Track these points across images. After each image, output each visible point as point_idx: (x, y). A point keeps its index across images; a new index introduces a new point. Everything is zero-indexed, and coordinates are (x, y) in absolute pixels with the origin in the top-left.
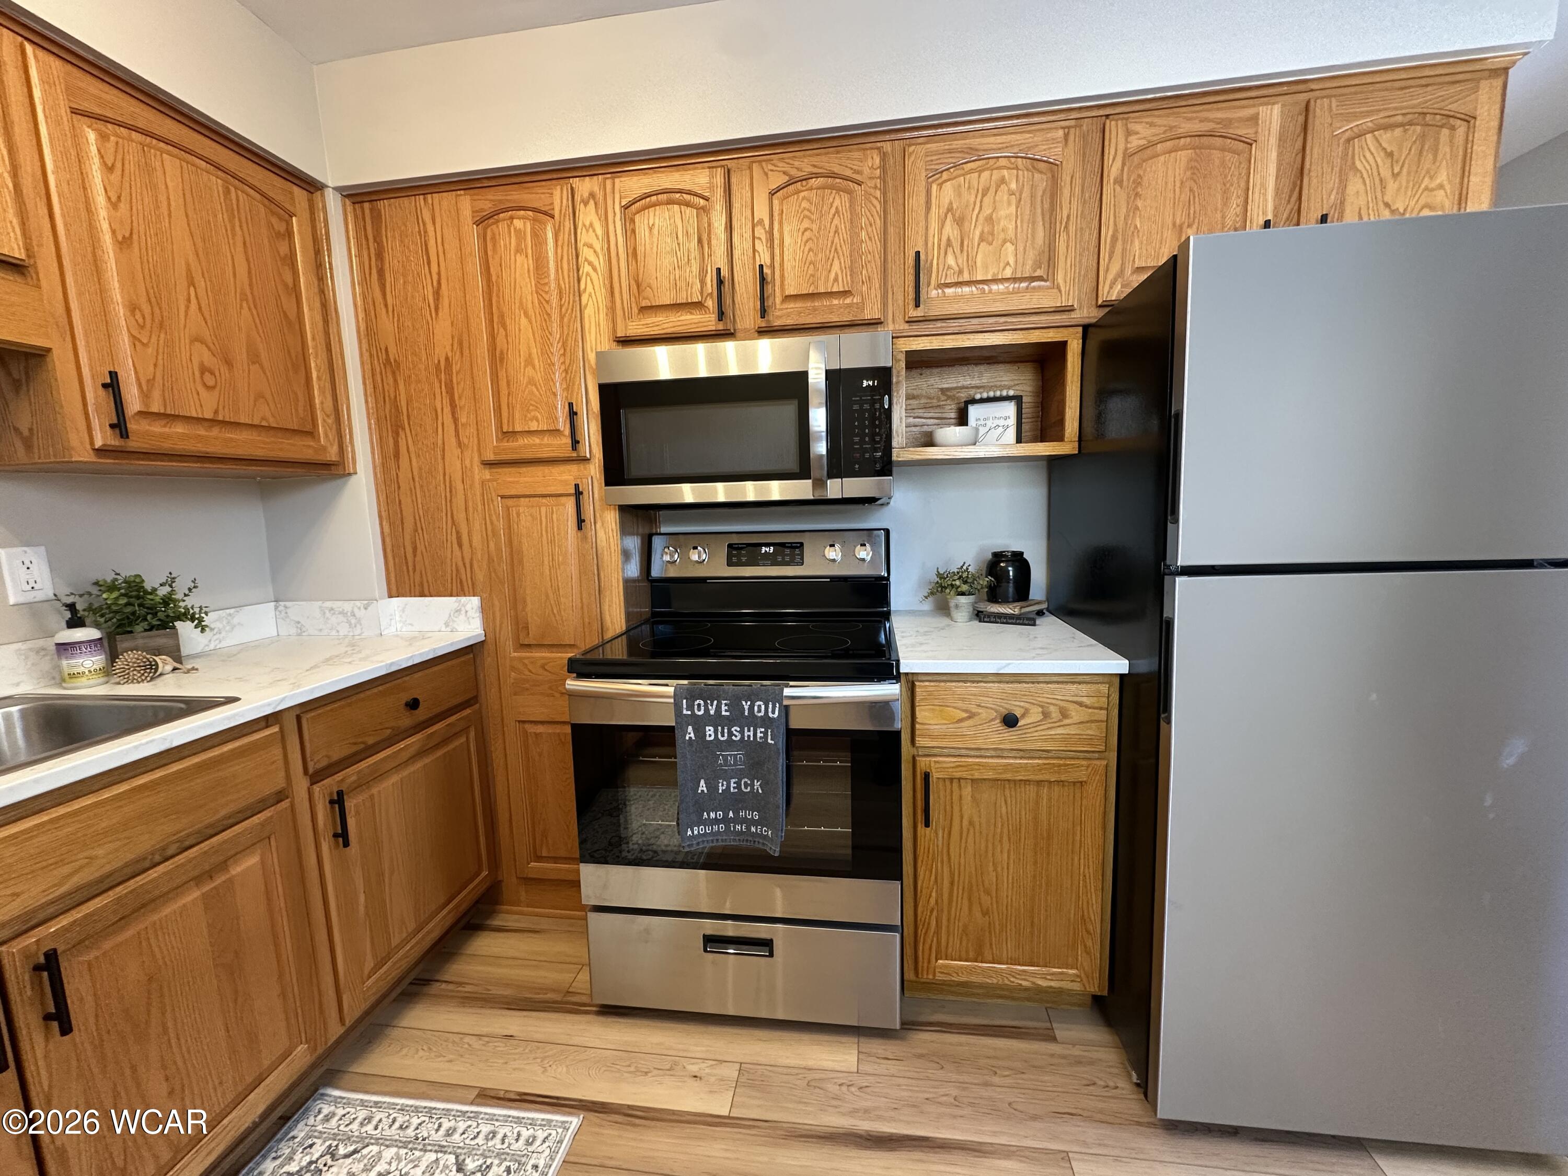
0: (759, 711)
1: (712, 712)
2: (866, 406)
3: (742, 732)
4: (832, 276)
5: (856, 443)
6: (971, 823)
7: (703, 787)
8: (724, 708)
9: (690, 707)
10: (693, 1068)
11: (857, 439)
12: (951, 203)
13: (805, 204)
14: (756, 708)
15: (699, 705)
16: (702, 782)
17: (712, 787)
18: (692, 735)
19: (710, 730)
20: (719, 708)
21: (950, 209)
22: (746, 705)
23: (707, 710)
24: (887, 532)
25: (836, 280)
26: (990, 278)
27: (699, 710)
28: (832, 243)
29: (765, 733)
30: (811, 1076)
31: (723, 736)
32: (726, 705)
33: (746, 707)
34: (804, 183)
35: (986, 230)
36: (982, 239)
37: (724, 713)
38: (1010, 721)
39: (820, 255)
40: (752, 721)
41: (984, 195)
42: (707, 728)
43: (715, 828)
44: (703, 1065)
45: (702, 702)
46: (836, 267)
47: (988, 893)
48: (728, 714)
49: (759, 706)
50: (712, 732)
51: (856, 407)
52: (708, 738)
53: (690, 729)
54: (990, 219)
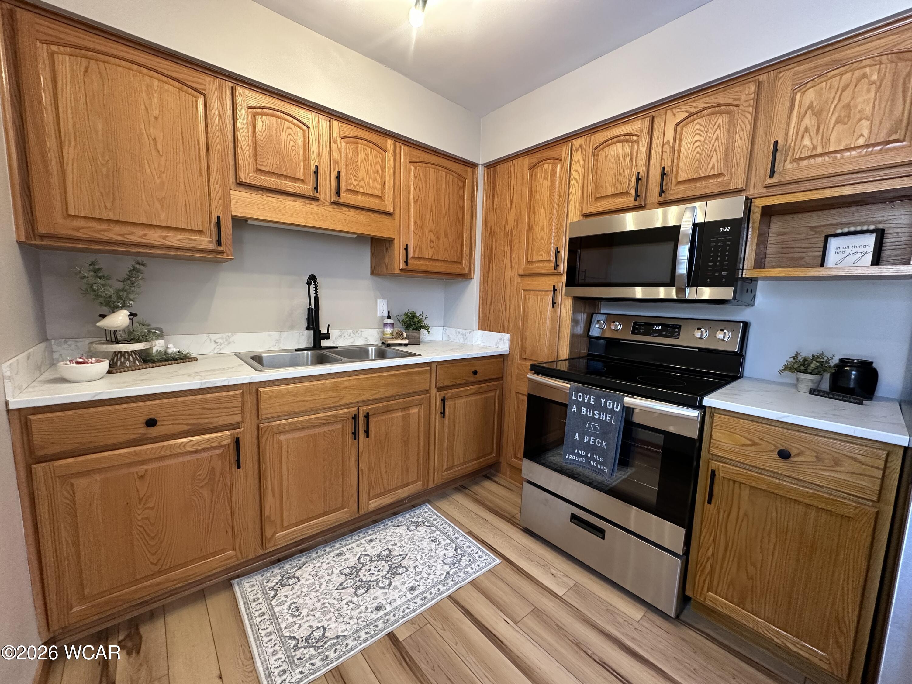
0: (609, 406)
1: (586, 401)
2: (720, 244)
3: (599, 414)
4: (711, 165)
5: (710, 266)
7: (577, 437)
8: (592, 400)
9: (576, 396)
10: (554, 572)
11: (711, 264)
12: (812, 102)
13: (698, 127)
14: (608, 404)
15: (580, 396)
16: (577, 434)
17: (581, 438)
18: (575, 410)
19: (584, 409)
20: (589, 399)
21: (810, 107)
22: (603, 401)
23: (584, 399)
24: (746, 325)
26: (842, 148)
27: (580, 398)
28: (713, 146)
29: (611, 418)
30: (610, 608)
31: (590, 414)
32: (593, 398)
33: (603, 402)
34: (699, 114)
35: (843, 114)
36: (838, 122)
37: (591, 403)
38: (784, 455)
39: (704, 155)
40: (605, 410)
41: (843, 91)
42: (583, 408)
43: (581, 459)
44: (559, 573)
45: (582, 395)
46: (714, 159)
48: (593, 403)
49: (610, 403)
50: (584, 411)
51: (712, 244)
52: (582, 413)
53: (575, 406)
54: (848, 106)
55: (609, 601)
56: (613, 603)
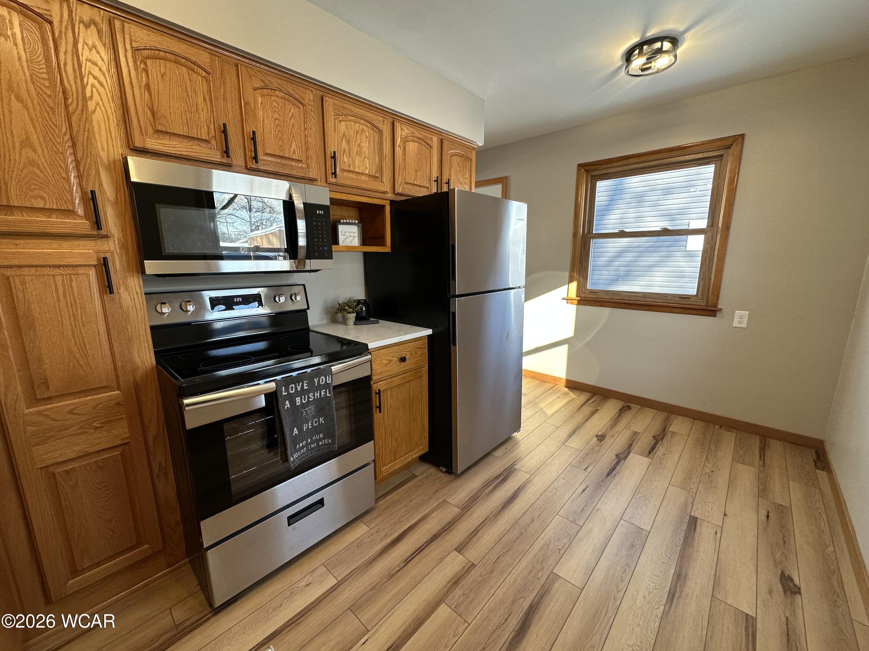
0: (322, 382)
1: (299, 389)
2: (319, 224)
3: (314, 395)
4: (292, 150)
5: (316, 242)
6: (391, 406)
7: (296, 431)
8: (305, 385)
9: (287, 390)
10: (304, 583)
11: (316, 240)
12: (344, 132)
13: (275, 104)
14: (321, 381)
15: (292, 387)
16: (295, 429)
17: (300, 430)
18: (289, 406)
19: (298, 399)
20: (303, 386)
21: (344, 135)
22: (316, 380)
23: (296, 388)
24: (304, 285)
25: (294, 152)
26: (361, 172)
27: (292, 390)
28: (291, 131)
29: (326, 392)
30: (356, 543)
31: (305, 400)
32: (306, 383)
33: (316, 381)
34: (273, 91)
35: (358, 150)
36: (357, 154)
37: (305, 388)
38: (403, 360)
39: (285, 136)
40: (320, 387)
41: (357, 134)
42: (297, 399)
43: (302, 451)
44: (306, 579)
45: (293, 385)
46: (294, 146)
47: (397, 431)
48: (307, 387)
49: (323, 379)
50: (299, 401)
51: (314, 223)
52: (297, 404)
53: (287, 402)
54: (359, 145)
55: (349, 543)
56: (351, 541)
